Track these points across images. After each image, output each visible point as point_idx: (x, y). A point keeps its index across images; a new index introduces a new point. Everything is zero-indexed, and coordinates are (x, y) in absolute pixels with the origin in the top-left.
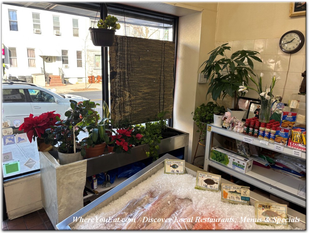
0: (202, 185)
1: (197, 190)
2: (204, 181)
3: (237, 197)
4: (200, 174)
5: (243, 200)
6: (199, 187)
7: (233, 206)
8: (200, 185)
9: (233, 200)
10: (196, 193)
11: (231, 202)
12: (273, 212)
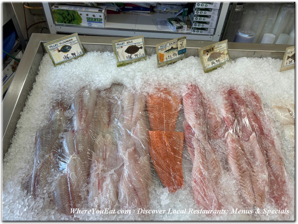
0: (124, 59)
1: (123, 68)
2: (125, 51)
3: (174, 54)
4: (116, 44)
5: (180, 54)
6: (122, 63)
7: (173, 66)
8: (123, 60)
9: (170, 59)
10: (123, 73)
11: (168, 63)
12: (217, 53)
